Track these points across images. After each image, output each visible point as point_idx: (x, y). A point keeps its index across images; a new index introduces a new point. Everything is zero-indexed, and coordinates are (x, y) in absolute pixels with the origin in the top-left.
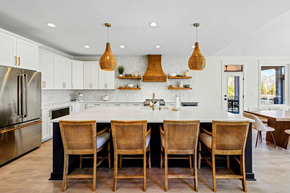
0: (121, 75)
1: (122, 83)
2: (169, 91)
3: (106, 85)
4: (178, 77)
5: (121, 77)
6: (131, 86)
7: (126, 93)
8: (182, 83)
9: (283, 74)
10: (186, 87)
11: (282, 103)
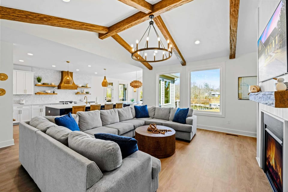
0: (40, 84)
1: (39, 90)
2: (76, 95)
3: (25, 91)
4: (82, 87)
5: (39, 85)
6: (49, 92)
7: (41, 97)
8: (86, 90)
9: (126, 87)
10: (87, 93)
11: (125, 101)
